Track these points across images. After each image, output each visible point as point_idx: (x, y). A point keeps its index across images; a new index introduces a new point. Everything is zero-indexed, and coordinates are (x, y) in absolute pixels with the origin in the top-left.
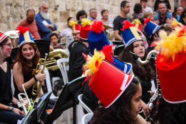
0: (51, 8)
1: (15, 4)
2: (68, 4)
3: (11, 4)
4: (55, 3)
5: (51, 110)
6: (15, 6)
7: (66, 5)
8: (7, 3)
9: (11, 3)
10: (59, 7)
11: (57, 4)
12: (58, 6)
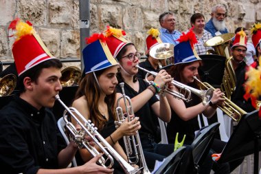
0: (233, 17)
1: (182, 12)
2: (258, 12)
3: (177, 11)
4: (239, 10)
5: (219, 155)
6: (181, 14)
7: (256, 14)
8: (170, 9)
9: (176, 9)
10: (245, 16)
11: (243, 12)
12: (244, 14)
